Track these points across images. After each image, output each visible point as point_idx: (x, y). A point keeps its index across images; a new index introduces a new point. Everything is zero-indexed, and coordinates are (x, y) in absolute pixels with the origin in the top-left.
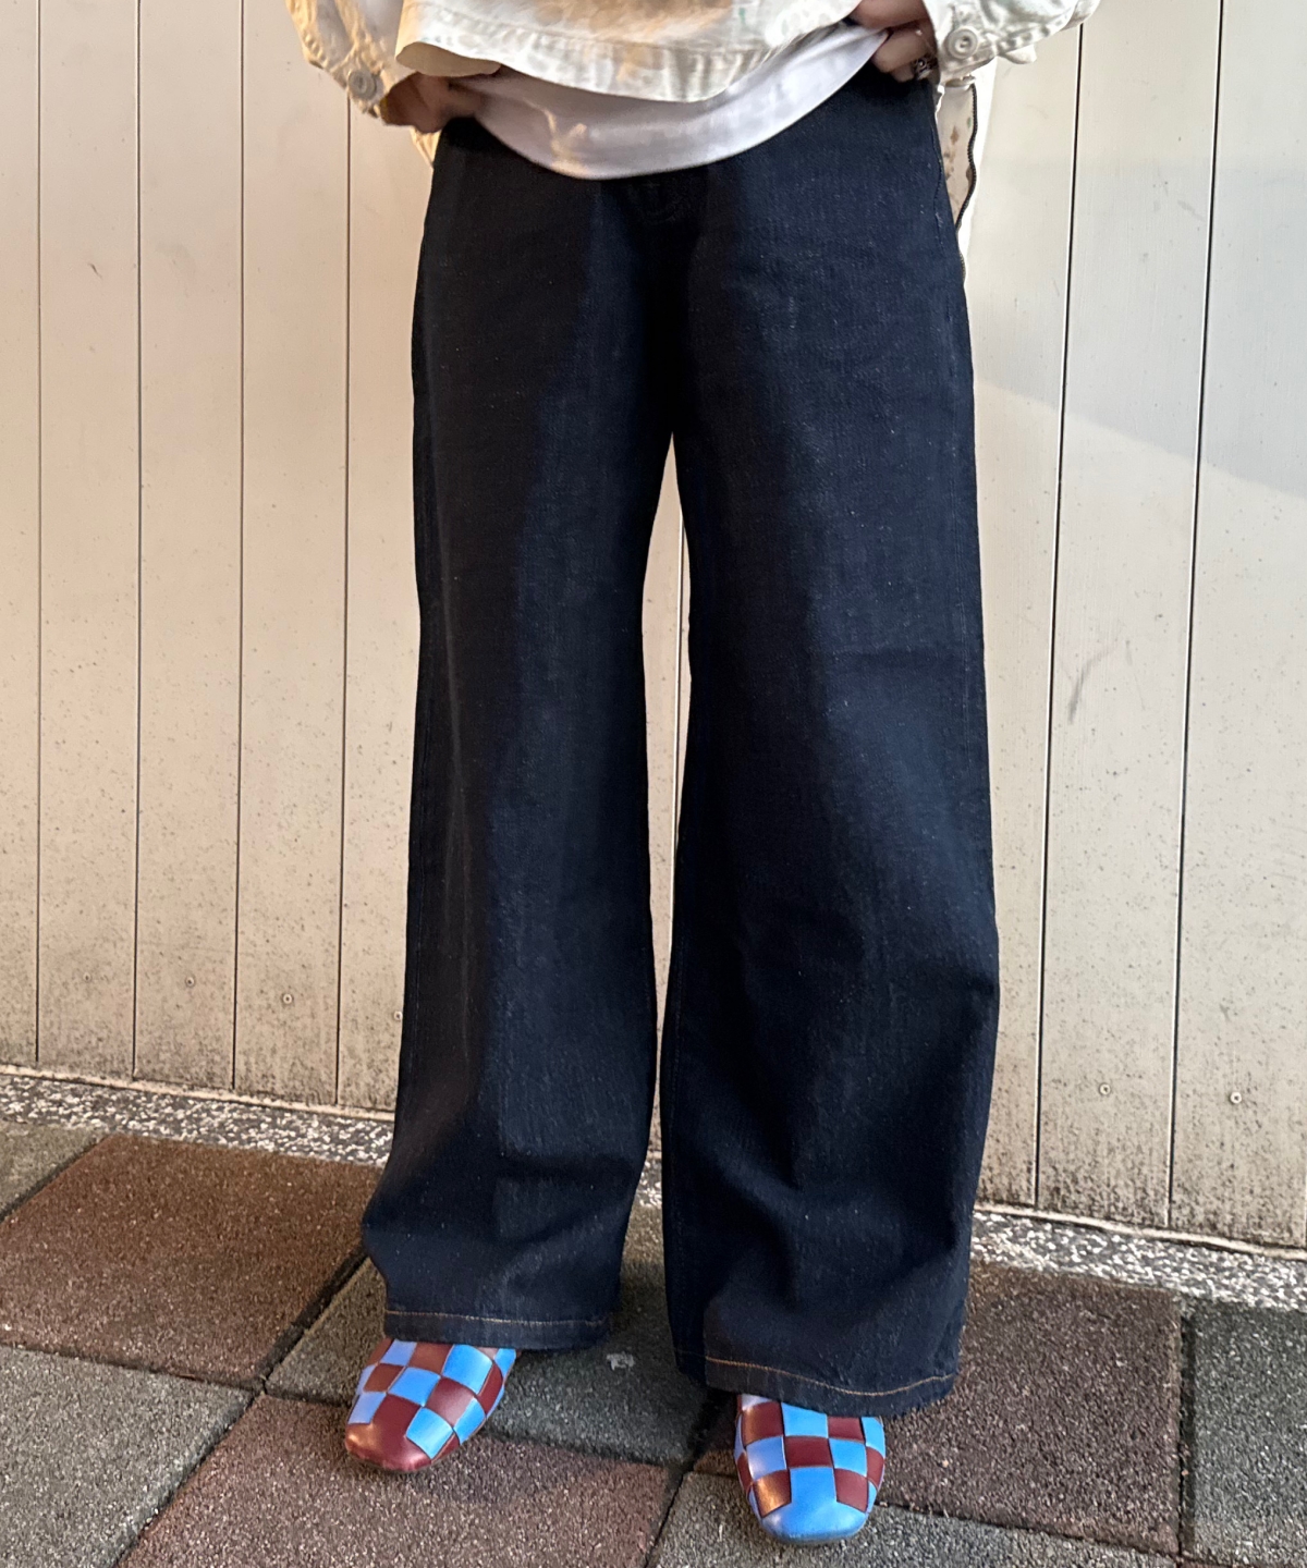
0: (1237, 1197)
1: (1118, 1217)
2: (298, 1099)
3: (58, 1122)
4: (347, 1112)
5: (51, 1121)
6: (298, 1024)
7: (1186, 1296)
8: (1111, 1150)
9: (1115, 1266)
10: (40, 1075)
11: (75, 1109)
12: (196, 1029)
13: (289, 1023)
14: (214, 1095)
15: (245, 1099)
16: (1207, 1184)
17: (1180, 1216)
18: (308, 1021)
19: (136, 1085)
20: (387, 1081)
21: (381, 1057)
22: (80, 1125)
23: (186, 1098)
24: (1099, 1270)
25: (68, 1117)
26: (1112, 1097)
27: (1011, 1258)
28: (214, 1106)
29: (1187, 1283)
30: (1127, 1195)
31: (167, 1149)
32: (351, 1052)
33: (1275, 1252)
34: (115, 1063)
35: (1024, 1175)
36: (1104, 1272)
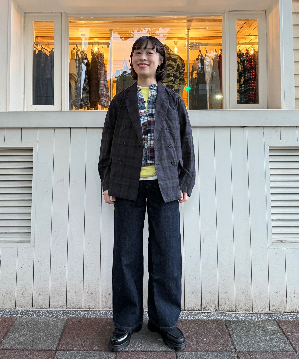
0: (227, 306)
1: (212, 311)
2: (94, 309)
3: (59, 317)
4: (102, 310)
6: (94, 297)
7: (224, 320)
8: (211, 302)
9: (214, 317)
10: (50, 310)
12: (77, 300)
13: (92, 297)
14: (80, 310)
15: (85, 310)
16: (223, 305)
17: (220, 309)
18: (95, 297)
19: (67, 310)
20: (108, 304)
21: (107, 301)
22: (63, 317)
23: (75, 311)
24: (212, 318)
26: (210, 295)
27: (201, 318)
30: (213, 308)
31: (79, 319)
32: (102, 301)
33: (232, 313)
34: (63, 306)
35: (200, 306)
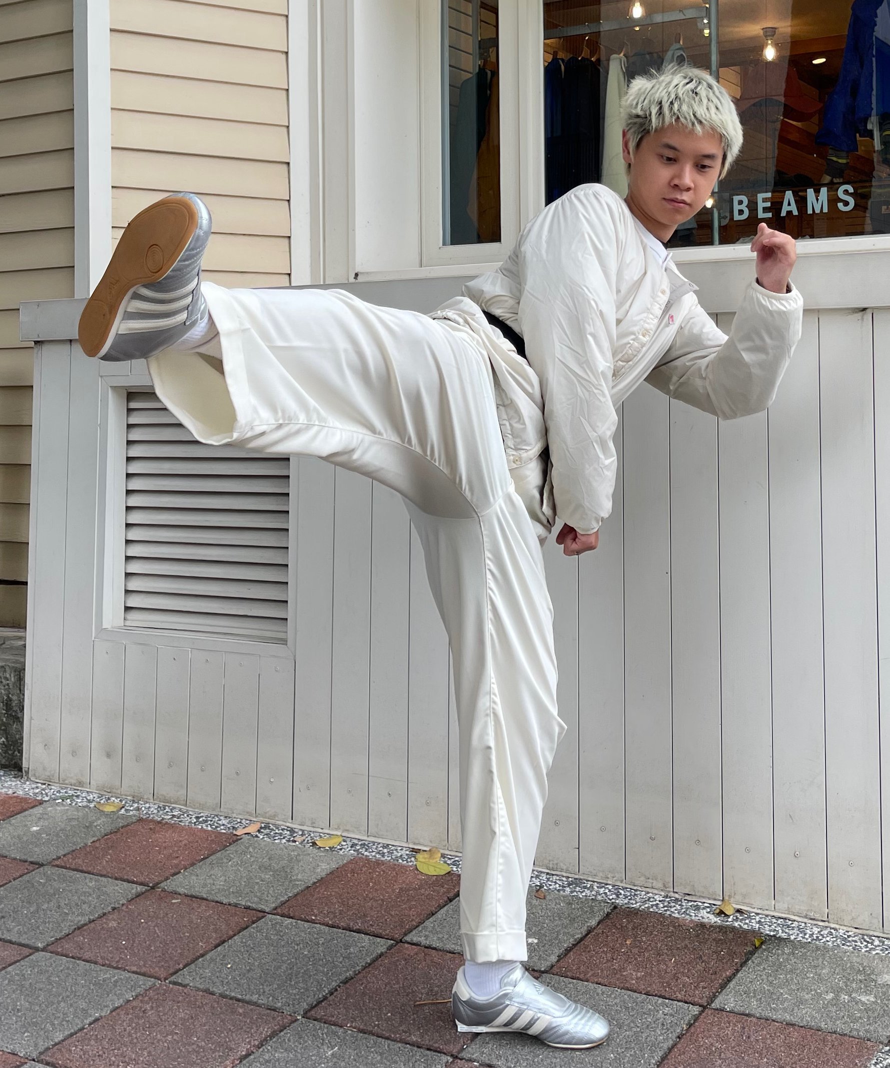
3: (336, 851)
5: (334, 851)
6: (432, 814)
7: (767, 934)
9: (744, 923)
11: (344, 847)
13: (429, 813)
14: (399, 844)
15: (411, 846)
17: (778, 906)
19: (368, 839)
22: (346, 853)
23: (388, 845)
24: (736, 924)
25: (341, 849)
27: (703, 918)
28: (400, 848)
29: (770, 931)
31: (378, 863)
33: (815, 922)
34: (361, 829)
36: (739, 925)
